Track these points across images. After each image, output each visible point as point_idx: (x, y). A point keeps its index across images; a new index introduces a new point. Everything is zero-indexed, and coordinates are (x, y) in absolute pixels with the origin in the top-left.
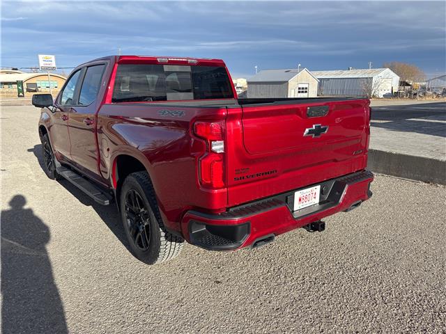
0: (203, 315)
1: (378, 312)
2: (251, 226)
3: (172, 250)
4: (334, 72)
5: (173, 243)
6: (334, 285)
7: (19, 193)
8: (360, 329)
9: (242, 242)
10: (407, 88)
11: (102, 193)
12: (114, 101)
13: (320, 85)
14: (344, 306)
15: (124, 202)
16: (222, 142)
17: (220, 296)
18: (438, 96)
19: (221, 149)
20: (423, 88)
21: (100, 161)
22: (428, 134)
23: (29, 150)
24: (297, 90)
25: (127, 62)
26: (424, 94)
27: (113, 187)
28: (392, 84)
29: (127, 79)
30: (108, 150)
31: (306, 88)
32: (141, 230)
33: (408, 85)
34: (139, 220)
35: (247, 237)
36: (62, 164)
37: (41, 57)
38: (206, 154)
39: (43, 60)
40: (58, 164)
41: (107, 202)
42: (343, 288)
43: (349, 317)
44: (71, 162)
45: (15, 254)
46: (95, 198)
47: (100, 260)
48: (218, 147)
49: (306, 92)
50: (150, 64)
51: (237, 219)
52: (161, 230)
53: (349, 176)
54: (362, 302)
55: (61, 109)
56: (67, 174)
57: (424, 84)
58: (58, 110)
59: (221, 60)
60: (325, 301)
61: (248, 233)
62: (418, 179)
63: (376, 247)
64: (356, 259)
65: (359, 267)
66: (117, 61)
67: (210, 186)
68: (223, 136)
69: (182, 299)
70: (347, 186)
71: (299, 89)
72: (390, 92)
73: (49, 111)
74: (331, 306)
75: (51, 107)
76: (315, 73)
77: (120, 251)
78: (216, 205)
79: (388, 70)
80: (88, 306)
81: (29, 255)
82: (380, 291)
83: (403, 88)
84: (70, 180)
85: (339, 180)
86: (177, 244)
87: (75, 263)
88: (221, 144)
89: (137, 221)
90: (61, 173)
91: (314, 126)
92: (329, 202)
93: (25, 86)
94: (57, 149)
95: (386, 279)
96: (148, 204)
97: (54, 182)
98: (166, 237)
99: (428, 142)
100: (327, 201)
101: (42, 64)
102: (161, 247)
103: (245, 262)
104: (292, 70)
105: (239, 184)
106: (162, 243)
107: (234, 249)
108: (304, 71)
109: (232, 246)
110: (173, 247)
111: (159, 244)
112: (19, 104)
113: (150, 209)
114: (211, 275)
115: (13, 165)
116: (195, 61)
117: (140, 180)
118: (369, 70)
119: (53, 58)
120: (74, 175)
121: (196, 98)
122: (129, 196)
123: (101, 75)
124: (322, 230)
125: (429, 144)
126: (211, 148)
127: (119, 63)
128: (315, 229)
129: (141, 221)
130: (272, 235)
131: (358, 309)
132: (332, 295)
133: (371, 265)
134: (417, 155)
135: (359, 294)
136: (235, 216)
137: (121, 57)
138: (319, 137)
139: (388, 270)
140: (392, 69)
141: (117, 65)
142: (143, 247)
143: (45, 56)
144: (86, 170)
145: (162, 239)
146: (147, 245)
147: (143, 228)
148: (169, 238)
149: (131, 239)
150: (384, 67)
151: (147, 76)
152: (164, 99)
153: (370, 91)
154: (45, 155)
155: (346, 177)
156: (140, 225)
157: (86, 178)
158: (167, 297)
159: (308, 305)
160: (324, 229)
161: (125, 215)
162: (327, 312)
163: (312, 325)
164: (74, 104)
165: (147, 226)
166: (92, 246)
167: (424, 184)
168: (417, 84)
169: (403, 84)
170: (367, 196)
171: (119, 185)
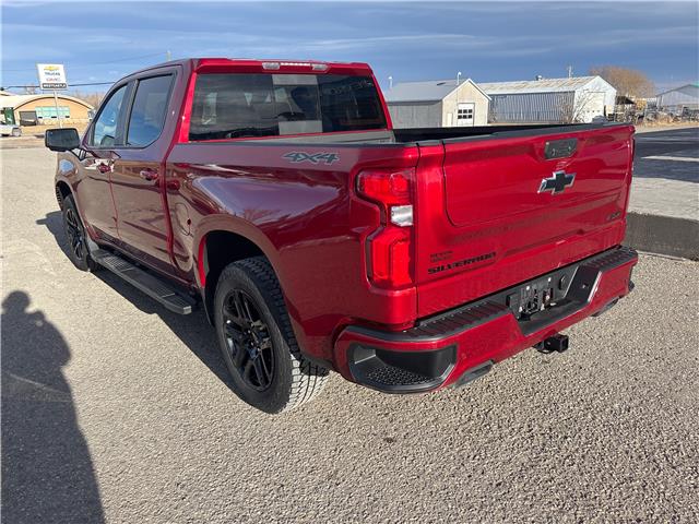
0: (376, 499)
1: (665, 483)
2: (458, 351)
3: (310, 389)
4: (513, 84)
5: (312, 378)
6: (584, 439)
7: (21, 288)
8: (642, 515)
9: (444, 377)
10: (628, 106)
11: (177, 294)
12: (194, 137)
13: (492, 105)
14: (607, 476)
15: (221, 310)
16: (411, 206)
17: (398, 465)
18: (676, 119)
19: (409, 218)
20: (653, 106)
21: (172, 241)
22: (684, 180)
23: (40, 222)
24: (456, 114)
25: (212, 70)
26: (655, 116)
27: (199, 284)
28: (604, 101)
29: (212, 99)
30: (189, 222)
31: (470, 111)
32: (254, 356)
33: (629, 102)
34: (248, 339)
35: (451, 368)
36: (100, 246)
37: (42, 68)
38: (380, 229)
39: (45, 73)
40: (93, 246)
41: (188, 310)
42: (599, 444)
43: (620, 493)
44: (115, 241)
45: (39, 403)
46: (167, 303)
47: (185, 407)
48: (402, 216)
49: (470, 117)
50: (250, 73)
51: (435, 340)
52: (293, 358)
53: (599, 257)
54: (636, 466)
55: (92, 153)
56: (110, 262)
57: (653, 100)
58: (89, 154)
59: (366, 65)
60: (575, 467)
61: (453, 362)
62: (679, 255)
63: (636, 371)
64: (608, 392)
65: (616, 406)
66: (195, 68)
67: (387, 285)
68: (410, 197)
69: (336, 472)
70: (600, 274)
71: (460, 111)
72: (601, 114)
73: (73, 158)
74: (586, 476)
75: (77, 151)
76: (484, 86)
77: (216, 391)
78: (398, 317)
79: (598, 78)
80: (179, 491)
81: (64, 404)
82: (660, 446)
83: (620, 107)
84: (117, 272)
85: (585, 263)
86: (319, 378)
87: (144, 413)
88: (407, 211)
89: (245, 342)
90: (100, 261)
91: (554, 175)
92: (570, 301)
93: (17, 117)
94: (91, 221)
95: (666, 425)
96: (268, 314)
97: (88, 275)
98: (302, 368)
99: (688, 194)
100: (567, 301)
101: (44, 79)
102: (293, 386)
103: (428, 403)
104: (449, 82)
105: (435, 280)
106: (295, 379)
107: (430, 390)
108: (467, 84)
109: (427, 386)
110: (311, 384)
111: (290, 380)
112: (10, 145)
113: (273, 323)
114: (375, 428)
115: (13, 248)
116: (323, 67)
117: (252, 274)
118: (569, 80)
119: (60, 68)
120: (122, 263)
121: (326, 130)
122: (230, 300)
123: (165, 95)
124: (564, 350)
125: (690, 197)
126: (390, 218)
127: (198, 72)
128: (551, 349)
129: (253, 341)
130: (490, 362)
131: (632, 480)
132: (583, 457)
133: (637, 402)
134: (677, 215)
135: (627, 453)
136: (432, 335)
137: (202, 61)
138: (562, 192)
139: (666, 410)
140: (604, 76)
141: (195, 74)
142: (258, 385)
143: (48, 65)
144: (142, 254)
145: (296, 372)
146: (267, 382)
147: (257, 352)
148: (307, 369)
149: (235, 371)
150: (592, 74)
151: (246, 94)
152: (274, 132)
153: (570, 112)
154: (69, 230)
155: (594, 259)
156: (251, 347)
157: (143, 268)
158: (309, 469)
159: (547, 477)
160: (567, 347)
161: (222, 331)
162: (583, 488)
163: (561, 511)
164: (118, 145)
165: (266, 352)
166: (168, 384)
167: (690, 262)
168: (643, 101)
169: (622, 100)
170: (627, 290)
171: (212, 282)
